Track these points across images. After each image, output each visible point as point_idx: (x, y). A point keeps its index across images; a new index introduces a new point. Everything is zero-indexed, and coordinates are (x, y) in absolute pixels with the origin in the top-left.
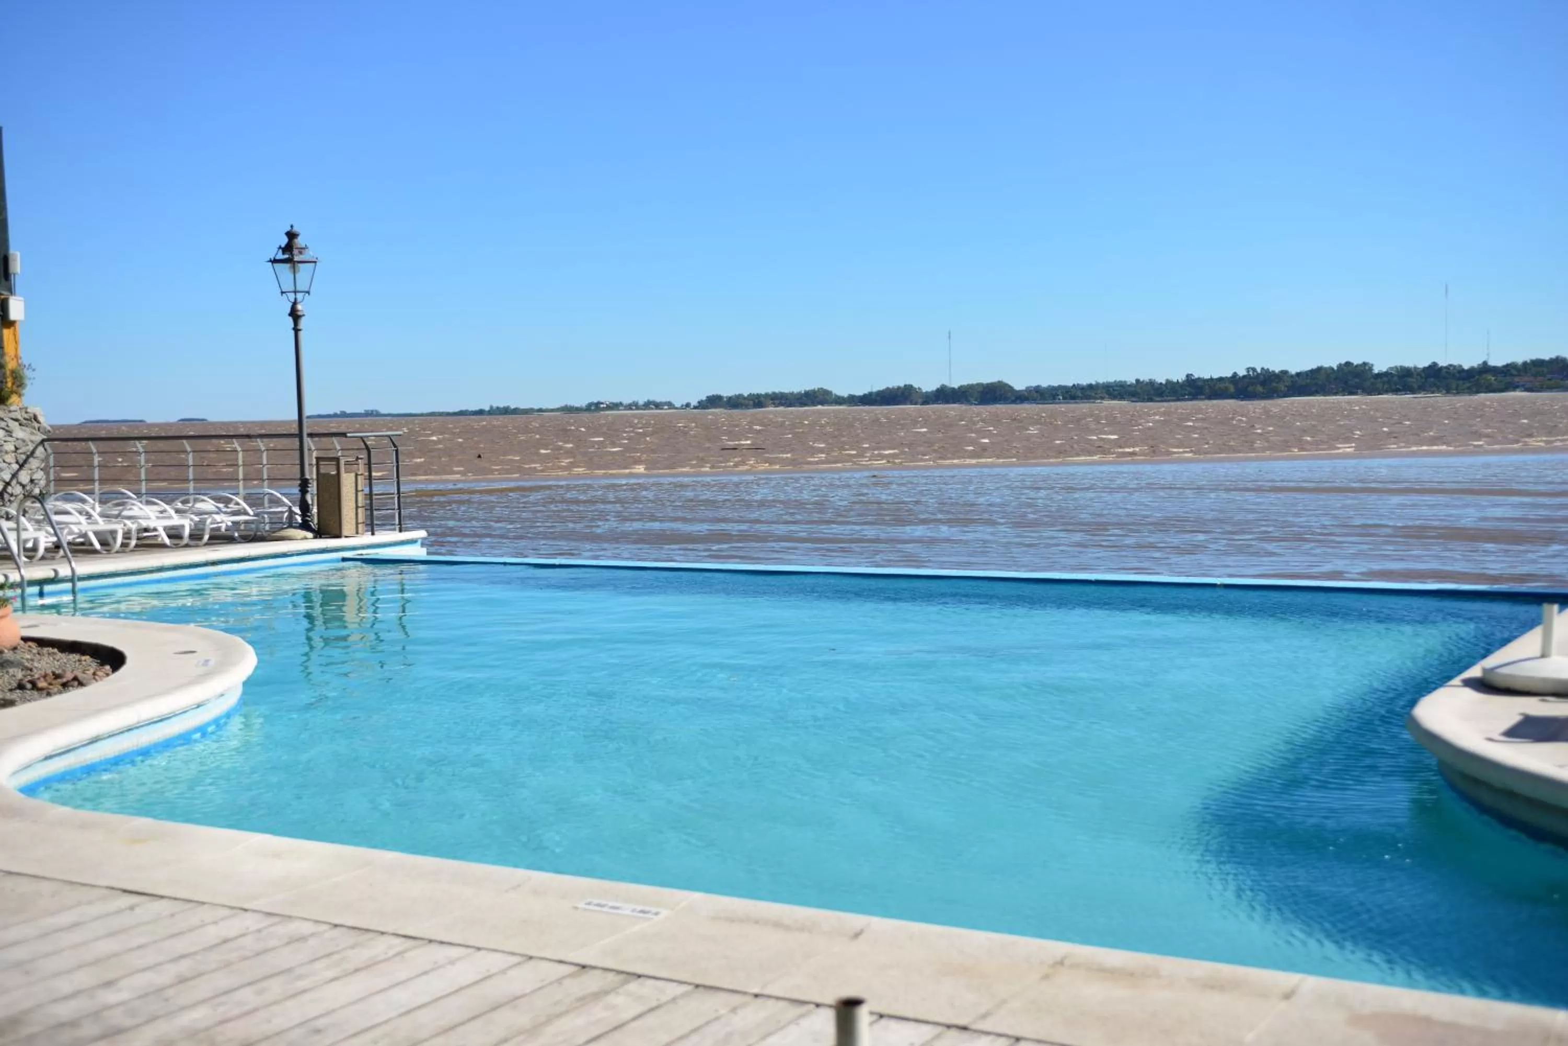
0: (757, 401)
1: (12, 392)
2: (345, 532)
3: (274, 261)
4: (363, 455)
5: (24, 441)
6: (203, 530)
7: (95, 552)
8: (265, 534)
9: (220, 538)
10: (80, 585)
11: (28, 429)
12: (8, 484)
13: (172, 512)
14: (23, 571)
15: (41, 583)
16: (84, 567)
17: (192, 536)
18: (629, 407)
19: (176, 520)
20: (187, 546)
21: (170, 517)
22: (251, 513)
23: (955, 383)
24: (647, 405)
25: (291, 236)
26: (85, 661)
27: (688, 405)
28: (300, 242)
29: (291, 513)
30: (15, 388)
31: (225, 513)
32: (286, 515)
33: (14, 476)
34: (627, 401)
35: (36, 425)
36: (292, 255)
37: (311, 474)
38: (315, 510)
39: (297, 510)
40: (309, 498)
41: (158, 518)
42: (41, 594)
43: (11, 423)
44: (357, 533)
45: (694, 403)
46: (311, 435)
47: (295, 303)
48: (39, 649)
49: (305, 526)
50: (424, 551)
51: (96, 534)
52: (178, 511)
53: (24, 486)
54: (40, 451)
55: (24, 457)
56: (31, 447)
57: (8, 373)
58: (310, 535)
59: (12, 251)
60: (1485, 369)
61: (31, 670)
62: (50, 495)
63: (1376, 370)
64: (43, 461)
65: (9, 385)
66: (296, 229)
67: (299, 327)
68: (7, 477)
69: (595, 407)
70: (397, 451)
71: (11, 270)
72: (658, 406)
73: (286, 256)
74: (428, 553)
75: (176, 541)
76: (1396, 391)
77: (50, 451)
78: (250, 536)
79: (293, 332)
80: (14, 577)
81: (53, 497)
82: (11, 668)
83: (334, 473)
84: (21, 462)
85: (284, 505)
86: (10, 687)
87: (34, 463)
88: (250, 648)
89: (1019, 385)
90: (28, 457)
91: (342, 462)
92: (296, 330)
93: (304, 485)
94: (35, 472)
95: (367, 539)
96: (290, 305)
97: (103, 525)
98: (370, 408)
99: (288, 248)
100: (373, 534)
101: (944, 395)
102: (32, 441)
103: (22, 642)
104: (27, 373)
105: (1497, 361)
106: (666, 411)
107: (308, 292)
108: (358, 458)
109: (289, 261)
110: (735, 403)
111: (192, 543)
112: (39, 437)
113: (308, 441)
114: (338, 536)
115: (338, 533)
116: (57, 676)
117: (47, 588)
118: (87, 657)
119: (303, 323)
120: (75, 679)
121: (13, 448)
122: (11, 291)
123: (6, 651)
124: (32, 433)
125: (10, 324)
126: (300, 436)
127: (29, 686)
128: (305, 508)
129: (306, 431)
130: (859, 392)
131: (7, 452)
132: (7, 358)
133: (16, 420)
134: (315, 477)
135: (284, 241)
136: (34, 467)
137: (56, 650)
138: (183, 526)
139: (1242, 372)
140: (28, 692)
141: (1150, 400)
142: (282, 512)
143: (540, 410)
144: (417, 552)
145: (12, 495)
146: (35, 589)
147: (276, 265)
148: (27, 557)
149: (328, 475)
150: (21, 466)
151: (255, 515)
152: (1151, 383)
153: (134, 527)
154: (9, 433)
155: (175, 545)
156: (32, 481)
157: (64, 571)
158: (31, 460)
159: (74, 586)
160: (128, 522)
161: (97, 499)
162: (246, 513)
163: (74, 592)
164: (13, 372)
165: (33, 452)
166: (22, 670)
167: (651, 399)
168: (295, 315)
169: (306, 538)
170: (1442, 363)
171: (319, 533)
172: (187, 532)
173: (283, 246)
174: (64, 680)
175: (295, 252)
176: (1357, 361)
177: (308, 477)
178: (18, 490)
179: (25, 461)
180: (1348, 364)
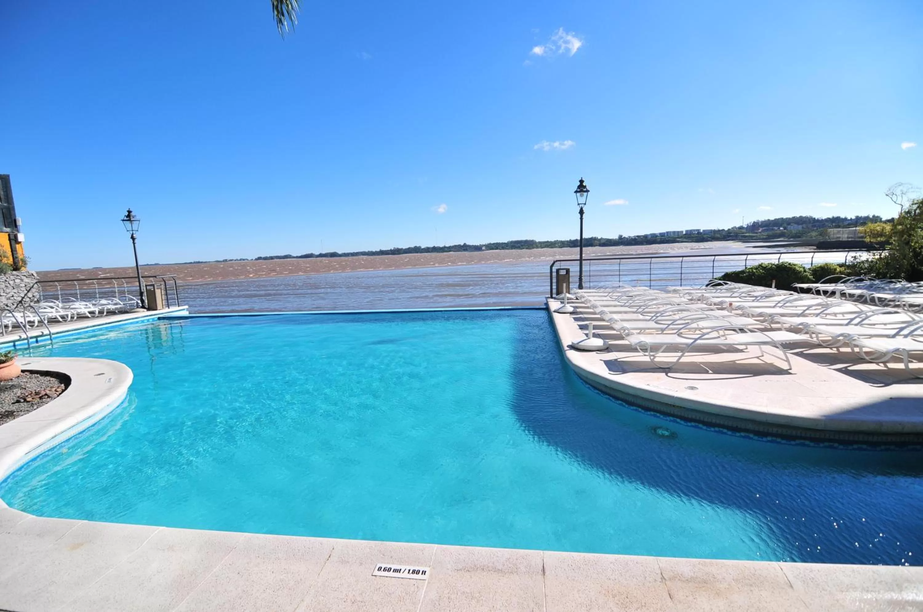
0: (272, 258)
1: (22, 266)
2: (159, 308)
3: (123, 220)
4: (163, 283)
5: (28, 283)
6: (104, 310)
7: (59, 322)
8: (128, 310)
9: (111, 313)
10: (53, 336)
11: (30, 279)
12: (23, 298)
13: (91, 306)
14: (27, 333)
15: (36, 337)
16: (55, 329)
17: (99, 312)
18: (235, 260)
19: (92, 309)
20: (98, 317)
21: (90, 308)
22: (122, 304)
23: (324, 252)
24: (241, 260)
25: (129, 212)
26: (52, 381)
27: (252, 260)
28: (133, 214)
29: (137, 302)
30: (23, 265)
31: (112, 304)
32: (135, 304)
33: (25, 295)
34: (235, 259)
35: (33, 277)
36: (130, 219)
37: (144, 289)
38: (146, 301)
39: (139, 302)
40: (144, 298)
41: (85, 308)
42: (37, 342)
43: (22, 277)
44: (163, 308)
45: (254, 259)
46: (142, 277)
47: (133, 234)
48: (31, 375)
49: (143, 307)
50: (188, 312)
51: (60, 316)
52: (93, 305)
53: (30, 298)
54: (36, 286)
55: (29, 288)
56: (32, 285)
57: (20, 260)
58: (145, 310)
59: (17, 218)
60: (445, 247)
61: (25, 389)
62: (41, 301)
63: (422, 248)
64: (37, 289)
65: (20, 264)
66: (131, 210)
67: (135, 242)
68: (23, 296)
69: (225, 261)
70: (175, 282)
71: (18, 224)
72: (244, 260)
73: (128, 219)
74: (190, 313)
75: (93, 315)
76: (427, 252)
77: (39, 285)
78: (122, 311)
79: (132, 244)
80: (24, 336)
81: (43, 301)
82: (14, 389)
83: (153, 289)
84: (28, 290)
85: (135, 300)
86: (13, 402)
87: (33, 290)
88: (130, 370)
89: (340, 252)
90: (31, 288)
91: (155, 286)
92: (134, 243)
93: (141, 294)
94: (35, 293)
95: (167, 310)
96: (131, 235)
97: (62, 313)
98: (157, 262)
99: (129, 216)
100: (169, 308)
101: (321, 255)
102: (32, 283)
103: (22, 374)
104: (28, 259)
105: (447, 245)
106: (246, 261)
107: (137, 231)
108: (161, 284)
109: (130, 220)
110: (266, 258)
111: (100, 315)
112: (35, 281)
113: (141, 279)
114: (156, 310)
115: (155, 308)
116: (37, 393)
117: (39, 339)
118: (53, 379)
119: (136, 241)
120: (46, 394)
121: (24, 285)
122: (18, 231)
123: (14, 379)
124: (32, 280)
125: (19, 243)
126: (138, 277)
127: (22, 401)
128: (142, 301)
129: (140, 276)
130: (300, 255)
131: (22, 287)
132: (19, 255)
133: (25, 276)
134: (145, 290)
135: (127, 214)
136: (33, 291)
137: (38, 375)
138: (95, 311)
139: (393, 249)
140: (22, 404)
141: (372, 255)
142: (134, 303)
143: (209, 262)
144: (185, 313)
145: (25, 301)
146: (34, 340)
147: (124, 222)
148: (30, 326)
149: (150, 290)
150: (28, 291)
151: (124, 304)
152: (372, 252)
153: (75, 312)
154: (22, 280)
155: (92, 316)
156: (33, 296)
157: (46, 332)
158: (32, 289)
159: (51, 337)
160: (72, 311)
161: (61, 301)
162: (120, 304)
163: (51, 339)
164: (21, 259)
165: (33, 287)
166: (21, 389)
167: (242, 258)
168: (133, 238)
169: (144, 311)
170: (436, 246)
171: (149, 309)
172: (97, 313)
173: (126, 215)
174: (41, 395)
175: (131, 217)
176: (418, 246)
177: (143, 291)
178: (28, 299)
179: (30, 290)
180: (416, 246)
